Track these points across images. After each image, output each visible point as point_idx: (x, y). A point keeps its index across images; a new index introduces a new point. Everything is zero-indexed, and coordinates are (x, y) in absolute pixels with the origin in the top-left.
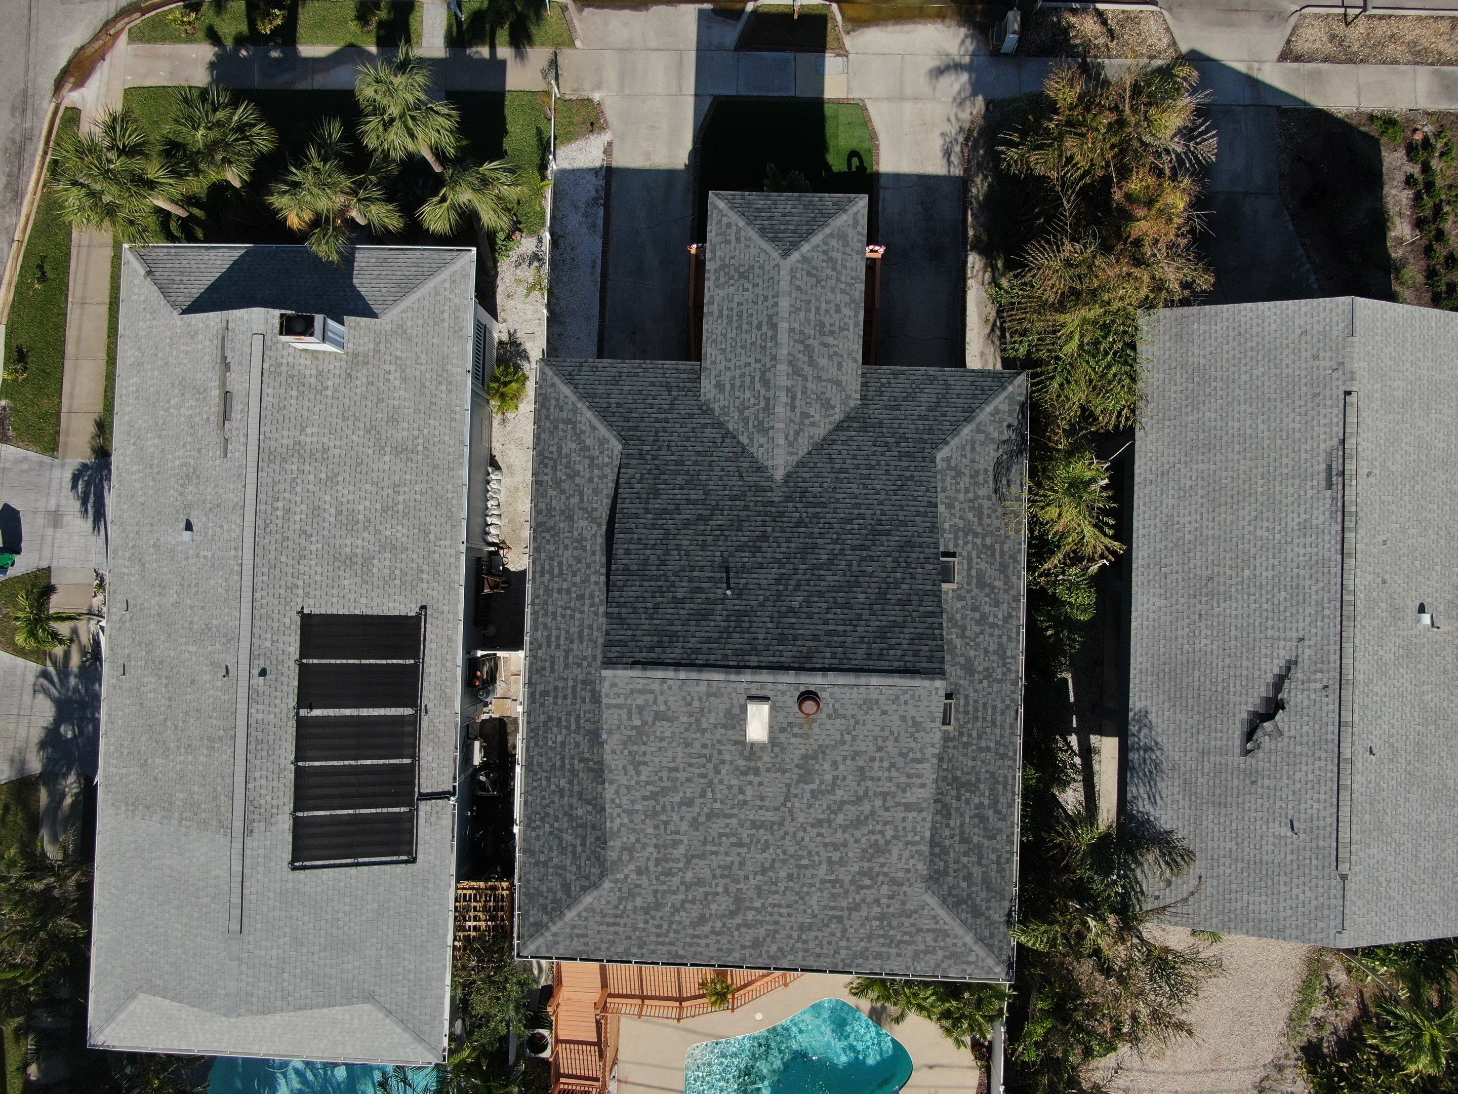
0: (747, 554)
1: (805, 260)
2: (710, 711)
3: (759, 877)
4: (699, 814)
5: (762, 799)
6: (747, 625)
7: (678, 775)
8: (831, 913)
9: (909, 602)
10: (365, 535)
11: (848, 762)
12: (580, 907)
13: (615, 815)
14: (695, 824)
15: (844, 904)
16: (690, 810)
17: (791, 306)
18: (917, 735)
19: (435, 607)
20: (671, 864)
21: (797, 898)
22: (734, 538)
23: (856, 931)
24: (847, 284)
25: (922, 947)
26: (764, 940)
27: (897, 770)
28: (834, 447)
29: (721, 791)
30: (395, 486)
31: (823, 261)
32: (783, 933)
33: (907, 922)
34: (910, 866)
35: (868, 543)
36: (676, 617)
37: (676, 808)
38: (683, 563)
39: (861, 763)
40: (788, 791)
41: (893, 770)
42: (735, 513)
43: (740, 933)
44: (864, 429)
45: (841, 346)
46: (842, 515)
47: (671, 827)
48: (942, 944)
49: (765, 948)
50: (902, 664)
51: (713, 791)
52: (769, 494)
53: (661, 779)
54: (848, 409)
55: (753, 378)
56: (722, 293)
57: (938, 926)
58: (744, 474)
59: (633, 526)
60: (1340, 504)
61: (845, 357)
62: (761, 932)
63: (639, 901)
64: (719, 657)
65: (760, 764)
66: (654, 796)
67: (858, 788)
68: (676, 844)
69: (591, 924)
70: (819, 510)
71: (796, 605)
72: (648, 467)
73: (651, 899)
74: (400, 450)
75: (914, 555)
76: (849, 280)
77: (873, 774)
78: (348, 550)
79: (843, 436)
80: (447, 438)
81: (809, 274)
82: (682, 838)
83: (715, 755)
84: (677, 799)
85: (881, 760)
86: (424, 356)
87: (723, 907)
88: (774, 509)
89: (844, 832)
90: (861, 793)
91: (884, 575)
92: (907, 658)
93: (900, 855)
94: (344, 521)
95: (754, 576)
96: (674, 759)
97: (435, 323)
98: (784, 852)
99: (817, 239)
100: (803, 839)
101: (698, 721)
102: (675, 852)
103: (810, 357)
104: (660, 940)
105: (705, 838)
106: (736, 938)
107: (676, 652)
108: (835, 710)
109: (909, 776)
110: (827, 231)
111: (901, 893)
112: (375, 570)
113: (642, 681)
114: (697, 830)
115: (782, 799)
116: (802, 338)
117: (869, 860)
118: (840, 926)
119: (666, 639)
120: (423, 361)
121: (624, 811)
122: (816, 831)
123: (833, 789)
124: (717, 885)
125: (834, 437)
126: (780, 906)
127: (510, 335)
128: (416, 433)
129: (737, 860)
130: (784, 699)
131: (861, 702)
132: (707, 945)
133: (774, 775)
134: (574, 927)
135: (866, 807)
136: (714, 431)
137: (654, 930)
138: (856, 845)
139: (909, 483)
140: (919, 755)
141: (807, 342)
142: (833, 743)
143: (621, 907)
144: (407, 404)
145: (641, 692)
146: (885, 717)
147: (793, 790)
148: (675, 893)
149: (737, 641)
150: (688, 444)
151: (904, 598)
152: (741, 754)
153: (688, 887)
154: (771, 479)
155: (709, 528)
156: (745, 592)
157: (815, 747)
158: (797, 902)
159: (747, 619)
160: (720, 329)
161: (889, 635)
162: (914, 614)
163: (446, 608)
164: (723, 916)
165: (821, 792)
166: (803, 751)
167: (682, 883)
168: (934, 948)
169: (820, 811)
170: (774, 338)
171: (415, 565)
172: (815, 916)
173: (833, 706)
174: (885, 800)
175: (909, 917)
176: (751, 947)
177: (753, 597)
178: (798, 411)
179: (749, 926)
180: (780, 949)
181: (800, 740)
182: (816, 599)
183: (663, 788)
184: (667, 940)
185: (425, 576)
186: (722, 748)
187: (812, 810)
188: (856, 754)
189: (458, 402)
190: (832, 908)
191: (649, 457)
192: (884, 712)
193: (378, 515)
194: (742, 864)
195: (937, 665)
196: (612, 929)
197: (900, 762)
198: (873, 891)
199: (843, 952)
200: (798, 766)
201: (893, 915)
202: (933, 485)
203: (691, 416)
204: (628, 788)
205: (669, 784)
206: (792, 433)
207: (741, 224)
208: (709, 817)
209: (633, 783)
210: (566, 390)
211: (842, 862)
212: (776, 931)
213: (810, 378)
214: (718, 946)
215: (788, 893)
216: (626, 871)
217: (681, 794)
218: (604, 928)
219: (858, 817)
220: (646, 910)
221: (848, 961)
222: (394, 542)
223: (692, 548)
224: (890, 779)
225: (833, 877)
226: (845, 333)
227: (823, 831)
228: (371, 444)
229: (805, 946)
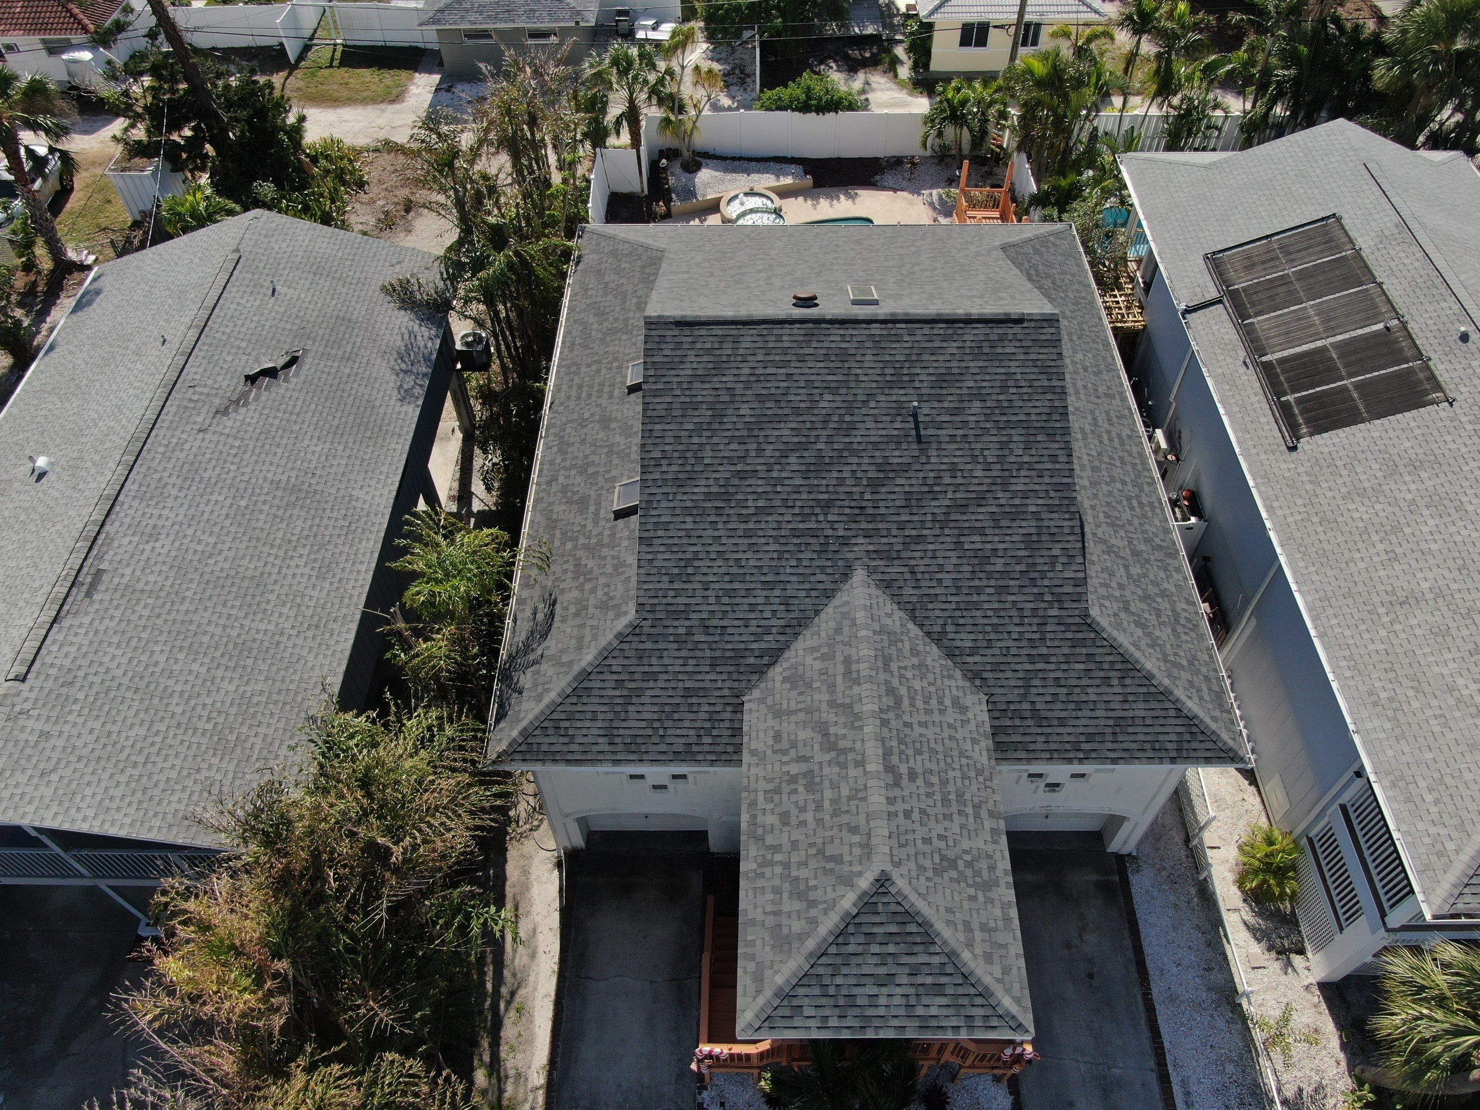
0: (896, 460)
1: (847, 881)
6: (887, 371)
9: (684, 406)
10: (1409, 497)
17: (864, 799)
18: (679, 296)
19: (1278, 454)
22: (914, 482)
24: (772, 864)
27: (699, 284)
28: (782, 623)
30: (1396, 559)
31: (816, 888)
35: (735, 481)
36: (978, 377)
38: (979, 446)
41: (704, 284)
42: (915, 518)
44: (739, 655)
45: (777, 765)
46: (769, 518)
50: (696, 333)
52: (871, 548)
54: (763, 685)
55: (912, 705)
56: (979, 843)
58: (908, 576)
59: (1052, 494)
60: (94, 552)
61: (769, 752)
64: (918, 332)
70: (801, 526)
71: (827, 397)
72: (1046, 582)
74: (1409, 600)
75: (674, 468)
76: (768, 871)
77: (726, 282)
78: (1424, 475)
79: (769, 642)
80: (1347, 633)
81: (838, 859)
85: (717, 287)
86: (1437, 729)
88: (864, 525)
89: (754, 264)
91: (715, 440)
92: (690, 339)
94: (1447, 502)
95: (884, 432)
97: (1442, 781)
99: (829, 923)
103: (826, 735)
107: (971, 335)
110: (811, 944)
111: (691, 248)
112: (1375, 466)
116: (842, 759)
119: (986, 350)
120: (1433, 722)
125: (782, 638)
127: (1289, 964)
128: (1397, 627)
135: (731, 272)
136: (959, 644)
139: (676, 571)
140: (675, 289)
141: (833, 754)
144: (1431, 659)
146: (715, 302)
149: (898, 352)
150: (995, 621)
151: (690, 412)
154: (872, 571)
155: (950, 495)
156: (893, 412)
159: (888, 378)
160: (974, 788)
161: (711, 366)
162: (678, 392)
163: (1263, 456)
170: (887, 753)
171: (1324, 485)
174: (712, 274)
177: (883, 405)
178: (839, 658)
182: (803, 405)
185: (1305, 478)
189: (1352, 683)
191: (1048, 597)
193: (1403, 521)
195: (654, 333)
202: (642, 571)
203: (996, 667)
206: (846, 630)
207: (966, 955)
210: (1192, 706)
213: (824, 706)
216: (980, 248)
222: (1366, 501)
223: (969, 467)
226: (770, 786)
228: (1457, 596)
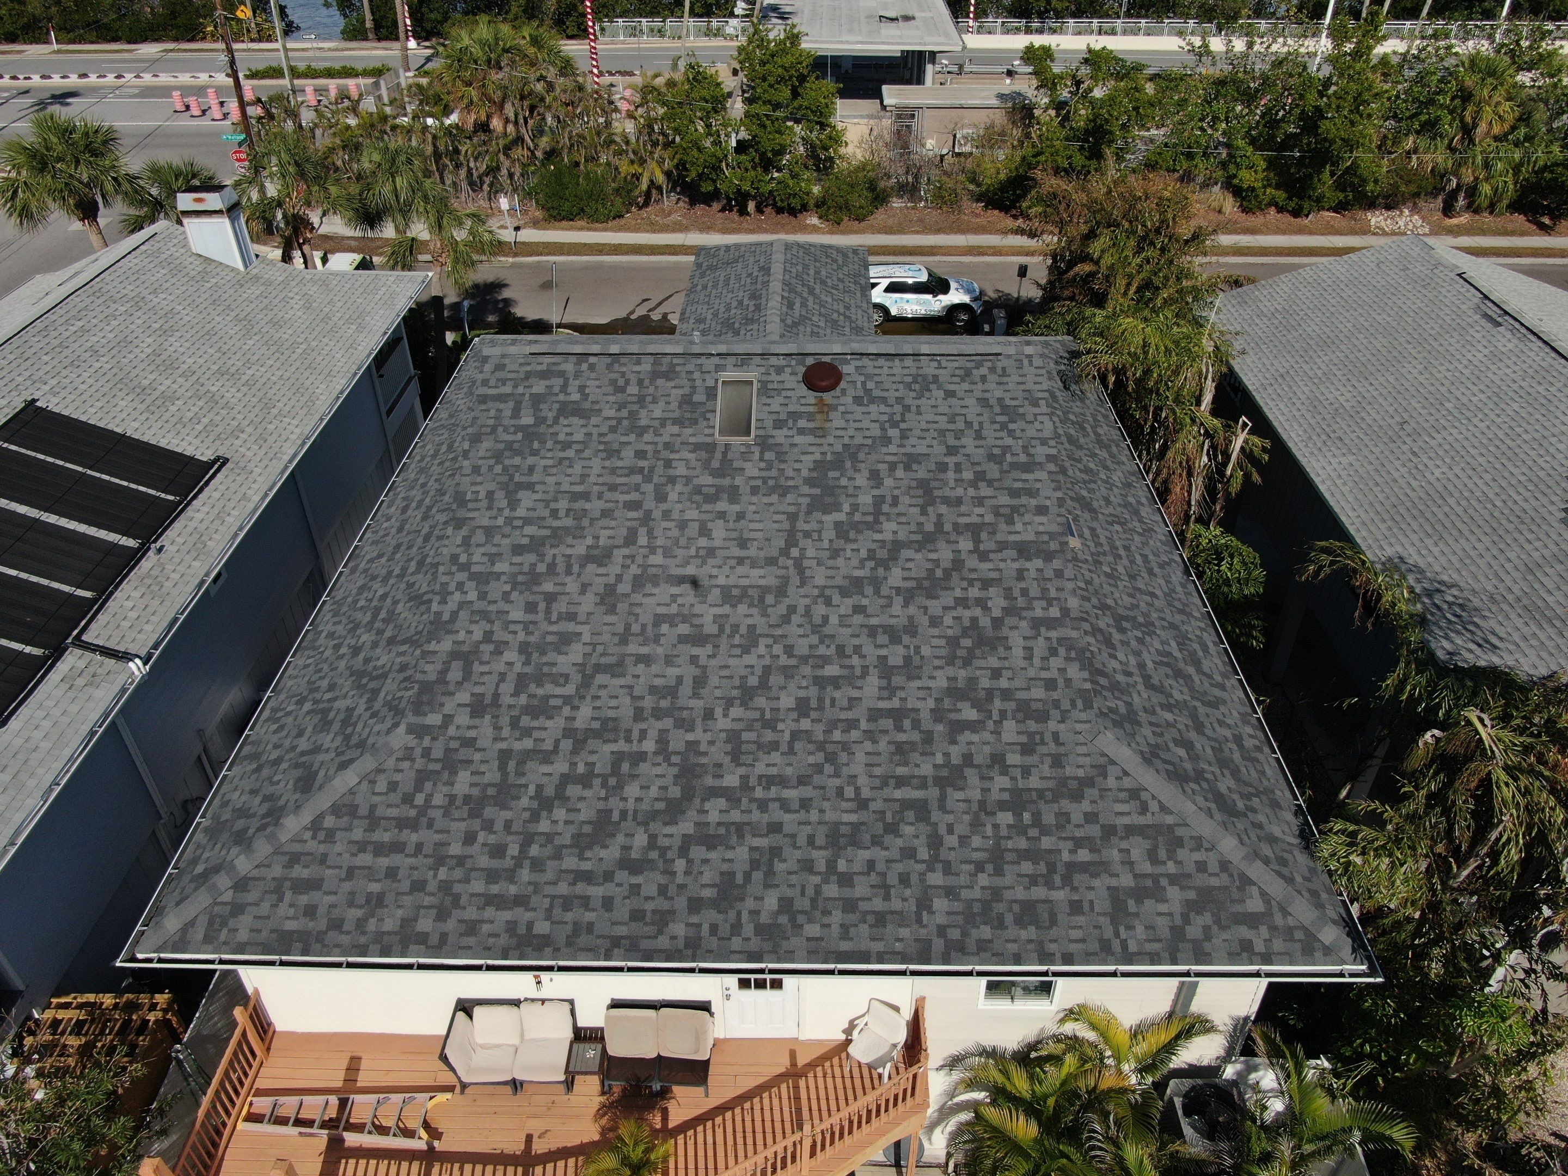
1: (801, 246)
2: (655, 401)
3: (736, 712)
4: (619, 578)
5: (743, 543)
7: (588, 506)
8: (898, 794)
10: (180, 380)
11: (900, 473)
12: (322, 801)
13: (452, 587)
14: (609, 598)
15: (926, 769)
16: (601, 570)
17: (787, 259)
18: (1011, 426)
19: (241, 464)
20: (549, 688)
21: (819, 757)
23: (964, 841)
24: (850, 274)
25: (1126, 880)
26: (747, 876)
27: (990, 483)
29: (665, 531)
30: (248, 362)
32: (793, 857)
33: (1077, 811)
34: (1053, 674)
37: (576, 569)
39: (922, 474)
40: (793, 526)
41: (982, 485)
43: (690, 862)
45: (847, 299)
47: (561, 606)
48: (1171, 868)
49: (750, 903)
51: (650, 534)
53: (554, 513)
55: (740, 301)
57: (1147, 819)
62: (741, 854)
63: (463, 783)
65: (739, 481)
66: (536, 545)
67: (923, 519)
68: (566, 639)
69: (338, 848)
73: (492, 775)
74: (272, 343)
77: (947, 492)
78: (145, 382)
81: (806, 254)
82: (579, 628)
83: (660, 469)
84: (580, 549)
85: (958, 468)
86: (340, 303)
87: (654, 792)
89: (906, 605)
90: (930, 527)
93: (1028, 650)
94: (158, 362)
96: (584, 476)
98: (789, 650)
100: (825, 619)
101: (633, 416)
102: (561, 659)
103: (810, 291)
104: (495, 889)
105: (628, 627)
106: (680, 879)
108: (868, 392)
109: (1014, 493)
111: (1048, 737)
112: (173, 408)
113: (548, 360)
114: (612, 610)
115: (782, 544)
116: (800, 278)
117: (967, 663)
118: (924, 829)
120: (338, 306)
121: (473, 577)
122: (849, 602)
123: (877, 521)
124: (643, 735)
126: (781, 781)
128: (300, 340)
129: (690, 672)
130: (779, 378)
131: (910, 379)
132: (608, 903)
133: (766, 500)
134: (294, 859)
135: (944, 554)
137: (484, 861)
138: (935, 631)
140: (1023, 458)
141: (806, 282)
142: (869, 442)
143: (419, 799)
144: (300, 321)
145: (543, 375)
146: (953, 401)
147: (801, 525)
148: (547, 757)
152: (706, 464)
153: (579, 740)
157: (838, 448)
158: (819, 769)
164: (654, 815)
165: (857, 527)
166: (818, 457)
167: (569, 732)
168: (1155, 878)
169: (855, 562)
172: (863, 804)
173: (864, 383)
174: (977, 541)
175: (1077, 797)
176: (715, 904)
178: (797, 312)
179: (710, 842)
180: (786, 905)
181: (810, 439)
183: (555, 530)
184: (513, 890)
185: (243, 436)
186: (672, 456)
187: (840, 562)
188: (911, 461)
190: (901, 782)
192: (950, 394)
193: (209, 372)
194: (700, 682)
196: (384, 862)
197: (993, 471)
198: (987, 736)
199: (940, 904)
200: (809, 482)
201: (1041, 793)
204: (489, 532)
205: (569, 522)
206: (789, 321)
208: (638, 583)
209: (500, 521)
211: (911, 668)
212: (775, 852)
213: (811, 301)
214: (635, 903)
215: (798, 746)
216: (448, 709)
217: (589, 541)
218: (365, 859)
219: (931, 571)
220: (475, 805)
221: (955, 934)
222: (217, 397)
224: (980, 501)
225: (895, 703)
227: (865, 602)
228: (236, 328)
229: (847, 892)
